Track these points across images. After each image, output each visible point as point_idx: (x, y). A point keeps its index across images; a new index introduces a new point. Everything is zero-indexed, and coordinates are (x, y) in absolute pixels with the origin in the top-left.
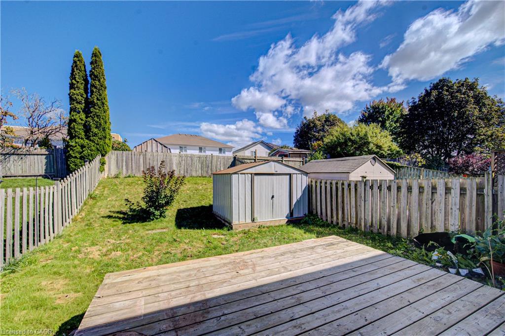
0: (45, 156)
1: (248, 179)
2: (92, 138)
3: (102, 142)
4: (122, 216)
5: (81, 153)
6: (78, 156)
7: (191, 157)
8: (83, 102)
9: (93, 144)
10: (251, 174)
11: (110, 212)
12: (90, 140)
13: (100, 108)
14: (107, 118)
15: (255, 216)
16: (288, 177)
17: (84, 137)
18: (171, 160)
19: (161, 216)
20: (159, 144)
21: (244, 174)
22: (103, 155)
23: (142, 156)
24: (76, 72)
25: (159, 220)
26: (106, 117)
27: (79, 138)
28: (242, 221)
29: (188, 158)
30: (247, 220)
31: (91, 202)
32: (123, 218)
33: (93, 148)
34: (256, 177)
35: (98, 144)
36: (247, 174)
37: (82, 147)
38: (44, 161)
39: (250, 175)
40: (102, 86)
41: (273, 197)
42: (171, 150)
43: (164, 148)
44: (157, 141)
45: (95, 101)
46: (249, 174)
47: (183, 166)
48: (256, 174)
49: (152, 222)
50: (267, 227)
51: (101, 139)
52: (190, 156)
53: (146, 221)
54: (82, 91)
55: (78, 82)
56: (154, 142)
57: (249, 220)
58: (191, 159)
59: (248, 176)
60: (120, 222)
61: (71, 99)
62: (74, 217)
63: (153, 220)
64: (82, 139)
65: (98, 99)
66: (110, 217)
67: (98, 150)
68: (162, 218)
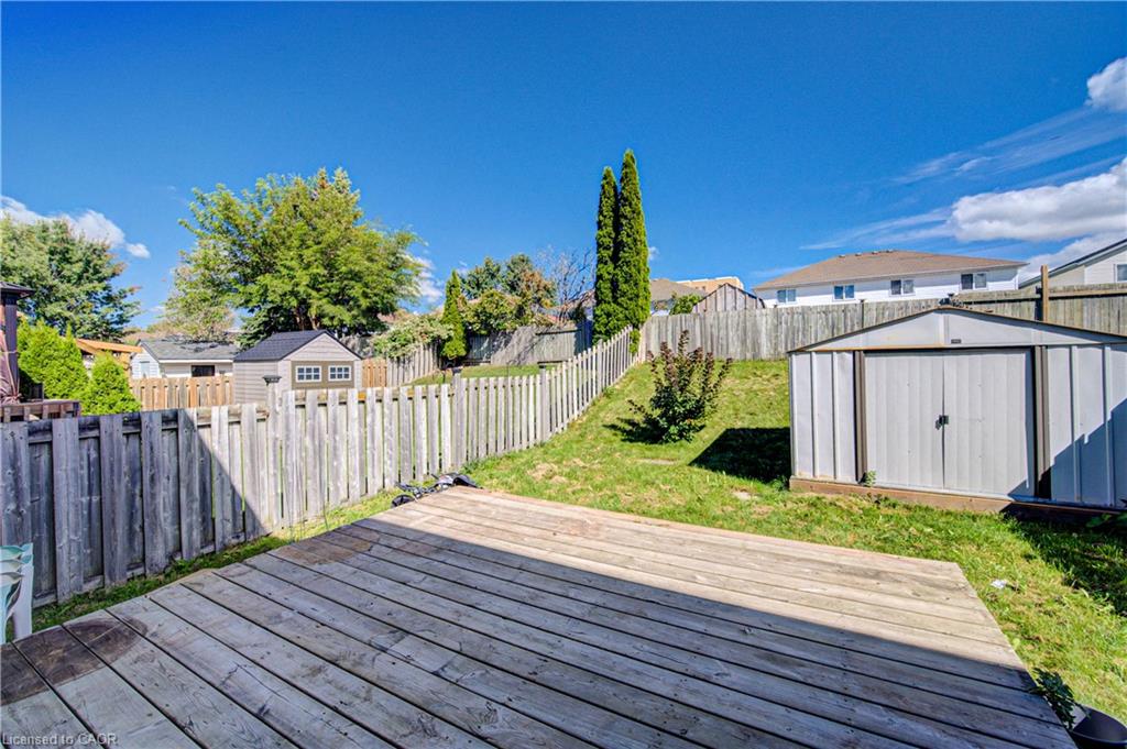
0: (573, 334)
1: (842, 367)
2: (619, 300)
3: (632, 305)
4: (628, 428)
5: (606, 325)
6: (603, 330)
7: (803, 314)
8: (611, 245)
9: (621, 309)
10: (854, 352)
11: (618, 419)
12: (618, 304)
13: (631, 248)
14: (641, 264)
15: (870, 469)
16: (1022, 358)
17: (610, 300)
18: (755, 324)
19: (681, 436)
20: (739, 293)
21: (831, 352)
22: (635, 326)
23: (698, 321)
24: (604, 200)
25: (678, 443)
26: (639, 262)
27: (605, 302)
28: (824, 473)
29: (796, 316)
30: (839, 474)
31: (603, 401)
32: (629, 433)
33: (621, 316)
34: (869, 361)
35: (626, 309)
36: (838, 351)
37: (608, 315)
38: (574, 340)
39: (850, 356)
40: (634, 212)
41: (943, 420)
42: (765, 302)
43: (749, 299)
44: (734, 288)
45: (625, 240)
46: (848, 351)
47: (783, 336)
48: (867, 352)
49: (664, 447)
50: (908, 508)
51: (631, 299)
52: (800, 311)
53: (656, 443)
54: (610, 229)
55: (605, 217)
56: (730, 289)
57: (846, 475)
58: (804, 318)
59: (842, 358)
60: (620, 436)
61: (599, 246)
62: (571, 421)
63: (667, 442)
64: (609, 303)
65: (628, 236)
66: (613, 427)
67: (627, 318)
68: (684, 441)
